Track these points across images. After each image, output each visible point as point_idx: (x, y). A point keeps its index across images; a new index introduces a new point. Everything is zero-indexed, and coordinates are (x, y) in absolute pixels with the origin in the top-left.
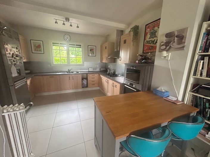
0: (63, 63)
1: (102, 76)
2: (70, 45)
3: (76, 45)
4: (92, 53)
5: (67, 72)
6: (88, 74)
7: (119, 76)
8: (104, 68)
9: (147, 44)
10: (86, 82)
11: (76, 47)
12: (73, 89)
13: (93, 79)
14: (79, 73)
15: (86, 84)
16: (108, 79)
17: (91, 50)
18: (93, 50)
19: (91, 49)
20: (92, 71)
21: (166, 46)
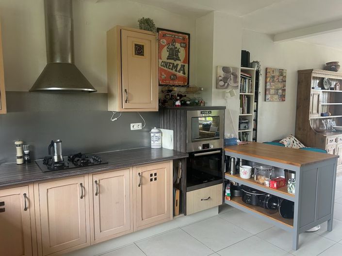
9: (165, 68)
21: (225, 83)
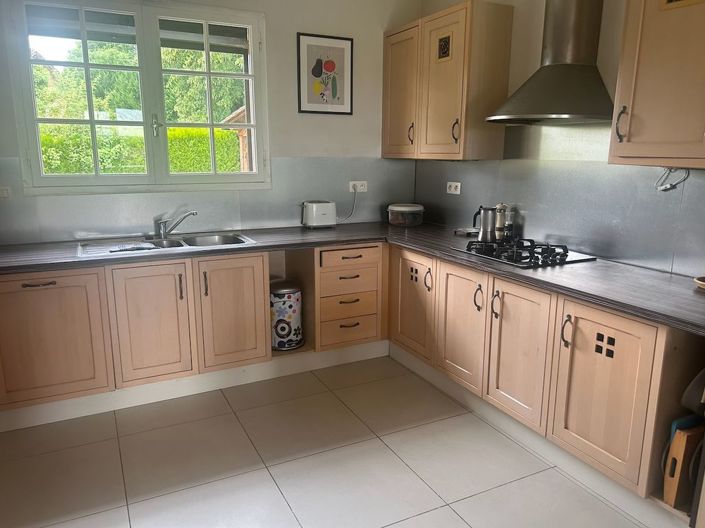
0: (58, 168)
1: (420, 262)
2: (165, 25)
3: (215, 30)
4: (328, 93)
5: (148, 238)
6: (317, 250)
7: (572, 256)
8: (415, 202)
10: (297, 307)
11: (214, 48)
12: (205, 368)
13: (350, 288)
14: (249, 242)
15: (294, 320)
16: (501, 286)
17: (317, 71)
18: (331, 66)
19: (319, 62)
20: (332, 222)
